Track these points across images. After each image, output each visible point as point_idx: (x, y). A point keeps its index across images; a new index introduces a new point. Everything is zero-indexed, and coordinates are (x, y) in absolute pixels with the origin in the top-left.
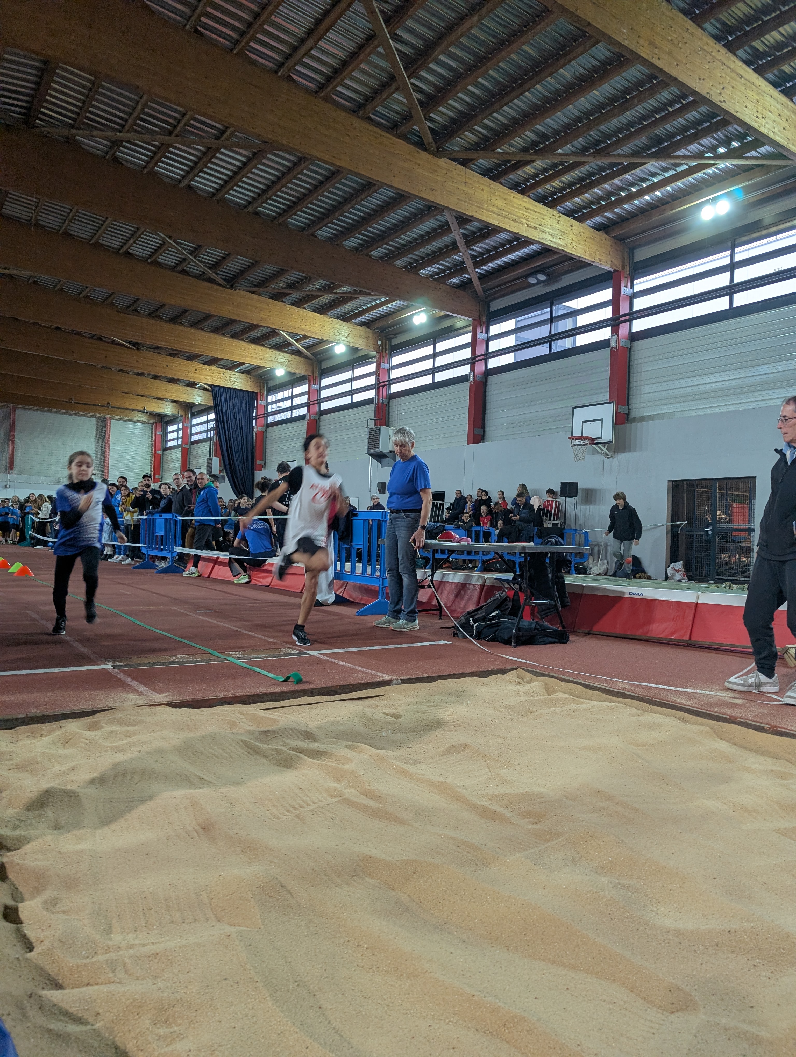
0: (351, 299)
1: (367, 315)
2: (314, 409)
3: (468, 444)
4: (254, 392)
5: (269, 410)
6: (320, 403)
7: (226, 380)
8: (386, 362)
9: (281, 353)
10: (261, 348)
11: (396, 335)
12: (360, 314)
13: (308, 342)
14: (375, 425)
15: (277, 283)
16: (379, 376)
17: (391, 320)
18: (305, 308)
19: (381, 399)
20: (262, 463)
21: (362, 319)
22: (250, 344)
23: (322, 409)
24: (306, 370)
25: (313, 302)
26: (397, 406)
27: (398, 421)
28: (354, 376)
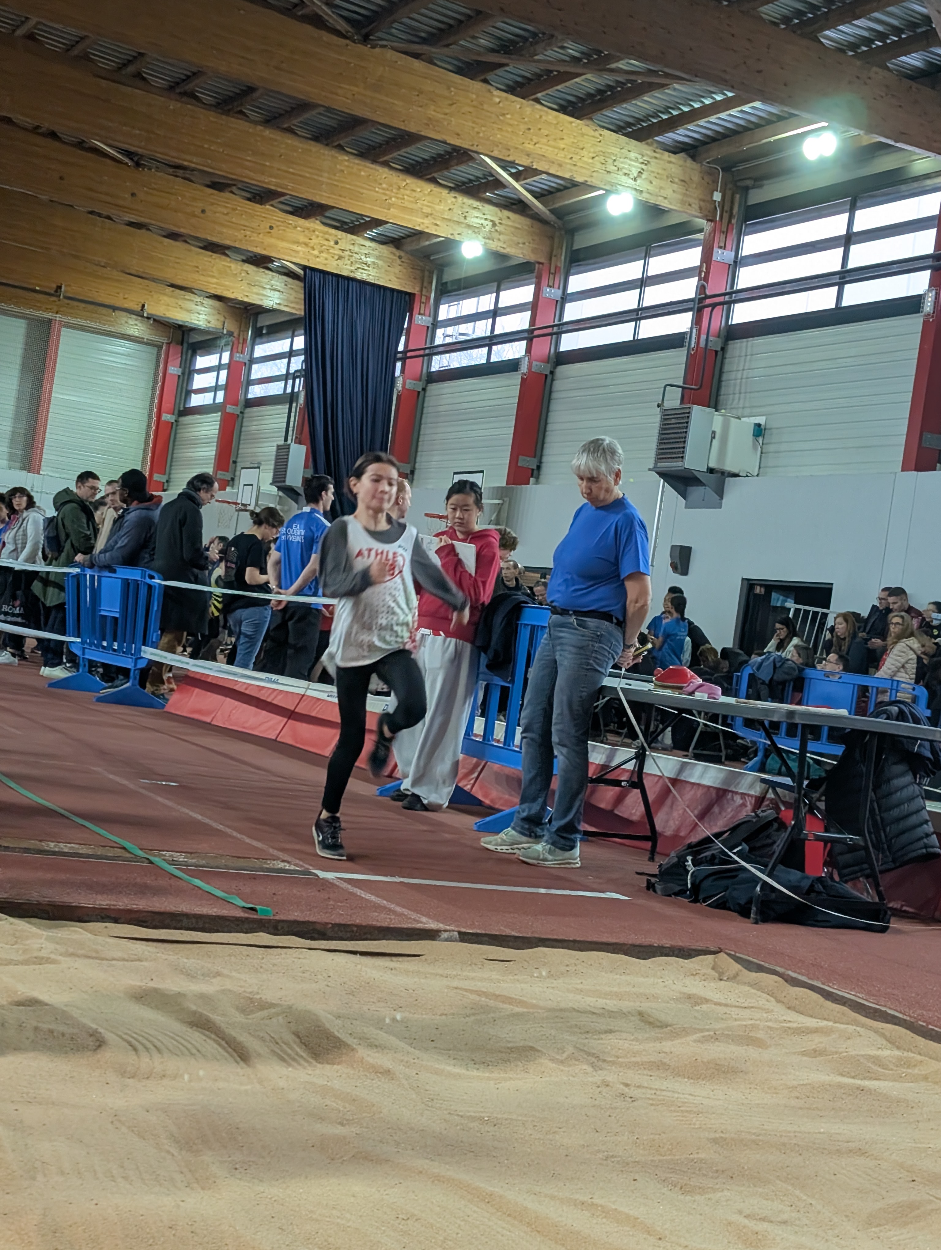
0: (649, 87)
1: (690, 127)
2: (543, 346)
3: (903, 470)
4: (406, 293)
5: (439, 341)
6: (559, 334)
7: (340, 258)
8: (728, 246)
9: (476, 204)
10: (428, 187)
11: (759, 180)
12: (673, 123)
13: (541, 182)
14: (682, 401)
15: (474, 37)
16: (706, 279)
17: (746, 146)
18: (537, 101)
19: (703, 337)
20: (407, 468)
21: (680, 135)
22: (402, 176)
23: (561, 350)
24: (534, 251)
25: (559, 87)
26: (743, 359)
27: (742, 395)
28: (649, 274)
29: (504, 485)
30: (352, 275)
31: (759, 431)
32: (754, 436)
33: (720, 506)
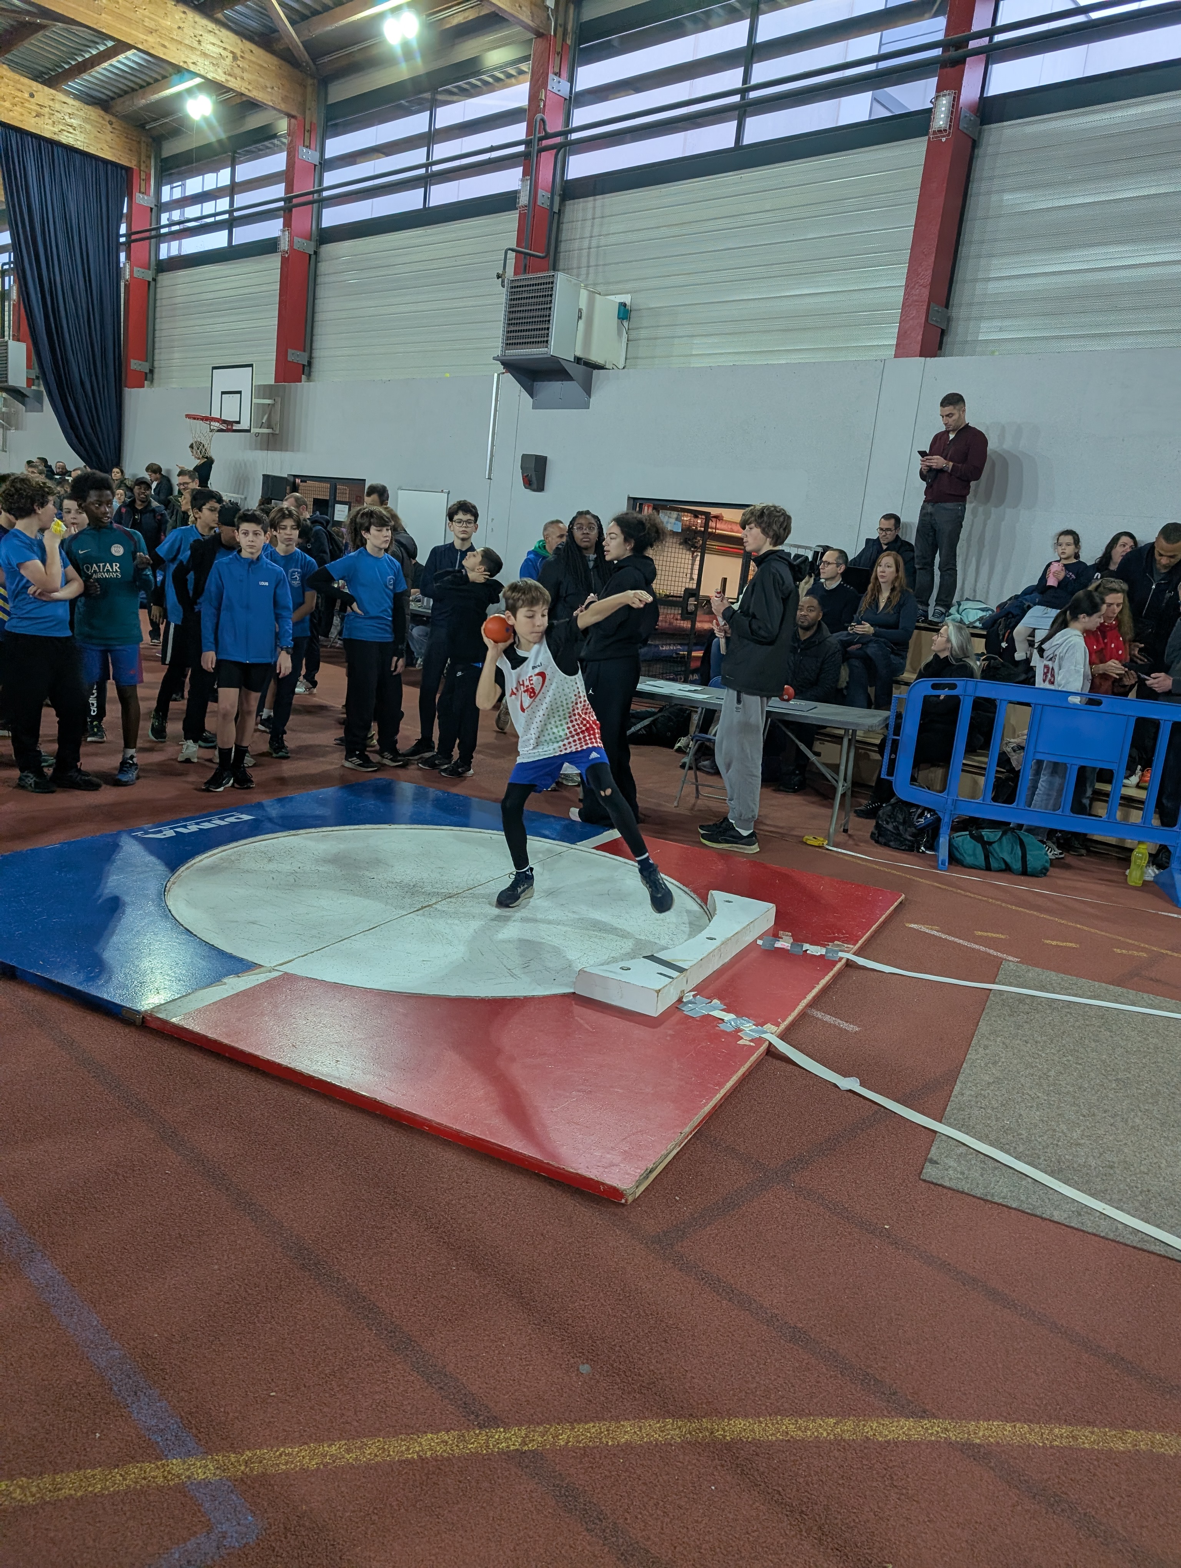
2: (302, 219)
3: (898, 356)
4: (123, 167)
5: (166, 223)
6: (321, 205)
7: (39, 115)
8: (563, 77)
14: (526, 268)
16: (544, 112)
19: (537, 196)
20: (144, 367)
23: (324, 225)
24: (284, 99)
26: (589, 223)
27: (592, 270)
28: (437, 127)
29: (272, 382)
30: (56, 138)
31: (625, 313)
32: (619, 318)
33: (587, 406)
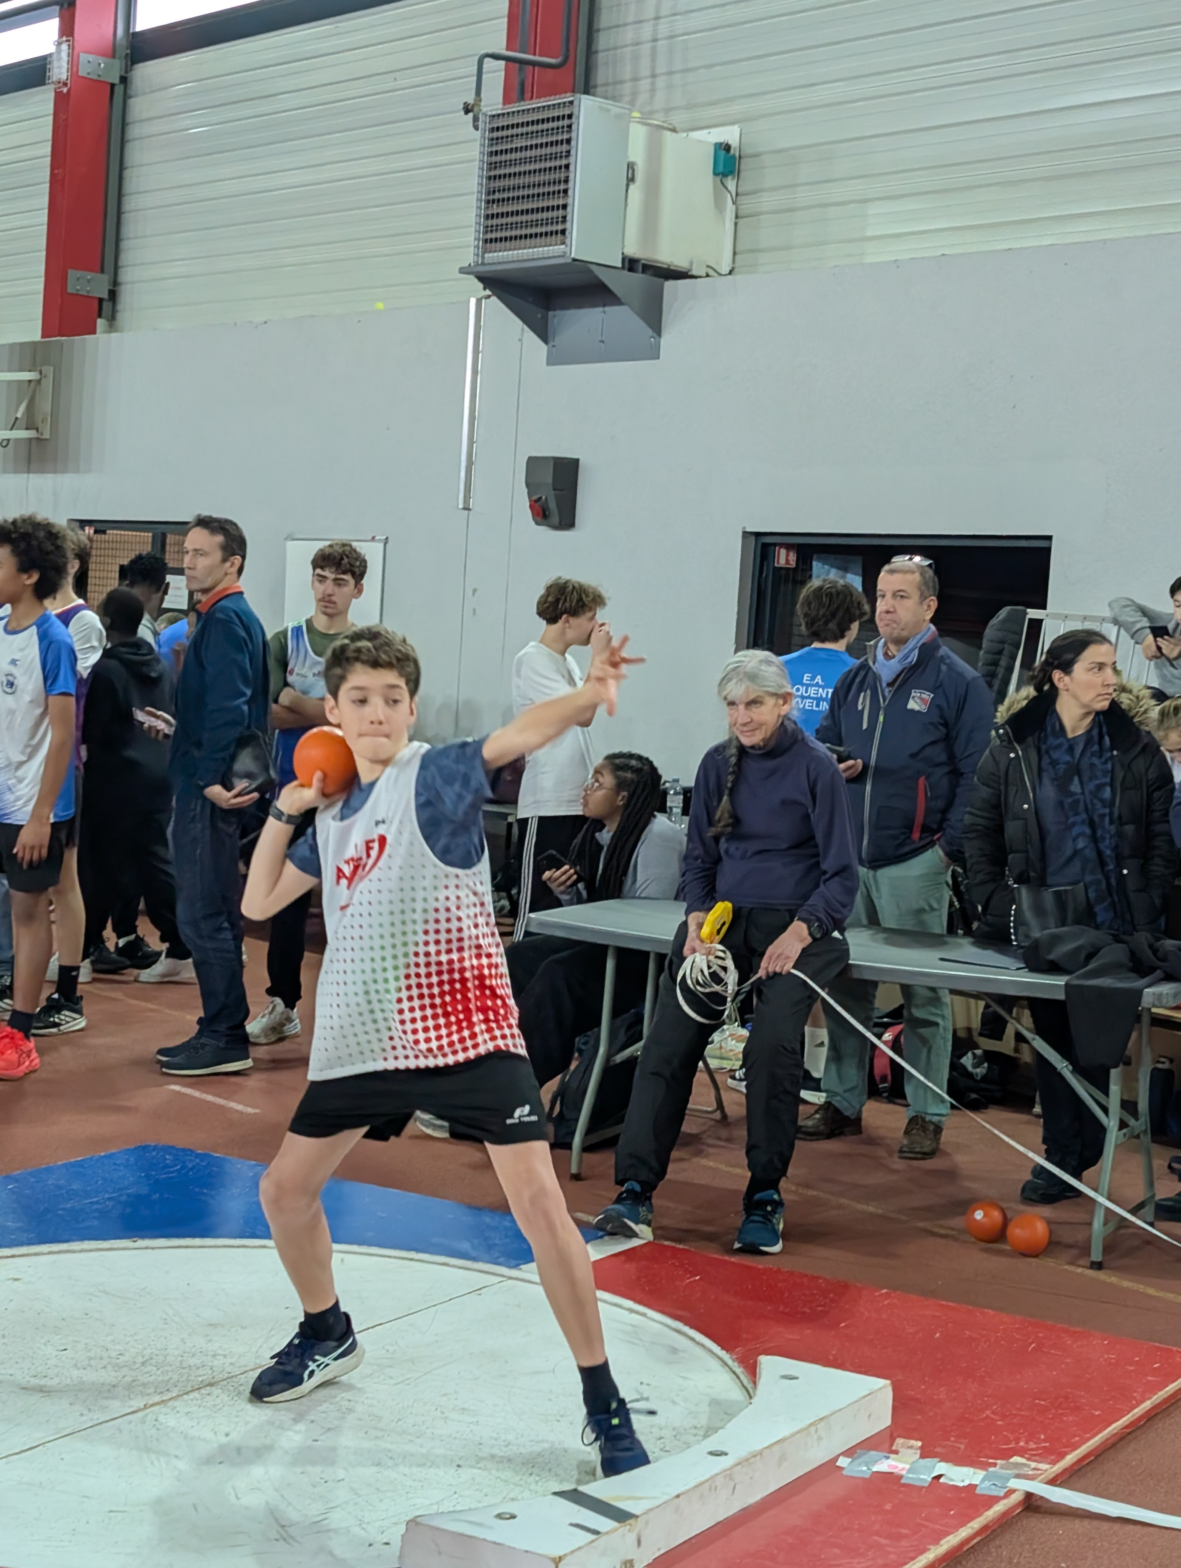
29: (35, 335)
31: (727, 162)
32: (715, 174)
33: (654, 354)
